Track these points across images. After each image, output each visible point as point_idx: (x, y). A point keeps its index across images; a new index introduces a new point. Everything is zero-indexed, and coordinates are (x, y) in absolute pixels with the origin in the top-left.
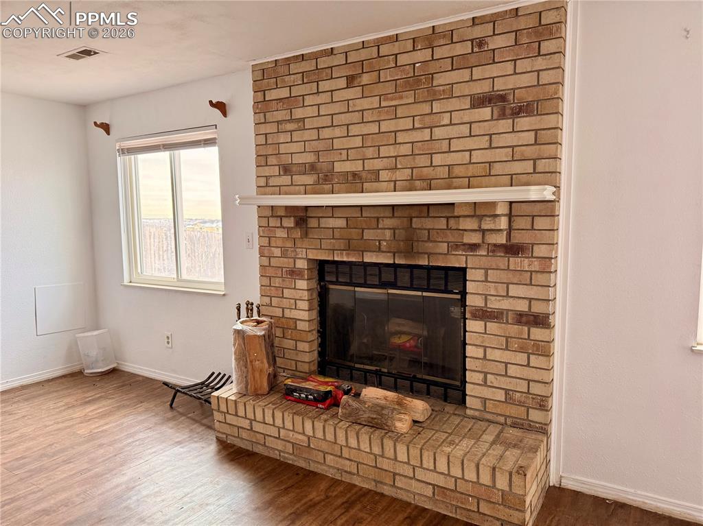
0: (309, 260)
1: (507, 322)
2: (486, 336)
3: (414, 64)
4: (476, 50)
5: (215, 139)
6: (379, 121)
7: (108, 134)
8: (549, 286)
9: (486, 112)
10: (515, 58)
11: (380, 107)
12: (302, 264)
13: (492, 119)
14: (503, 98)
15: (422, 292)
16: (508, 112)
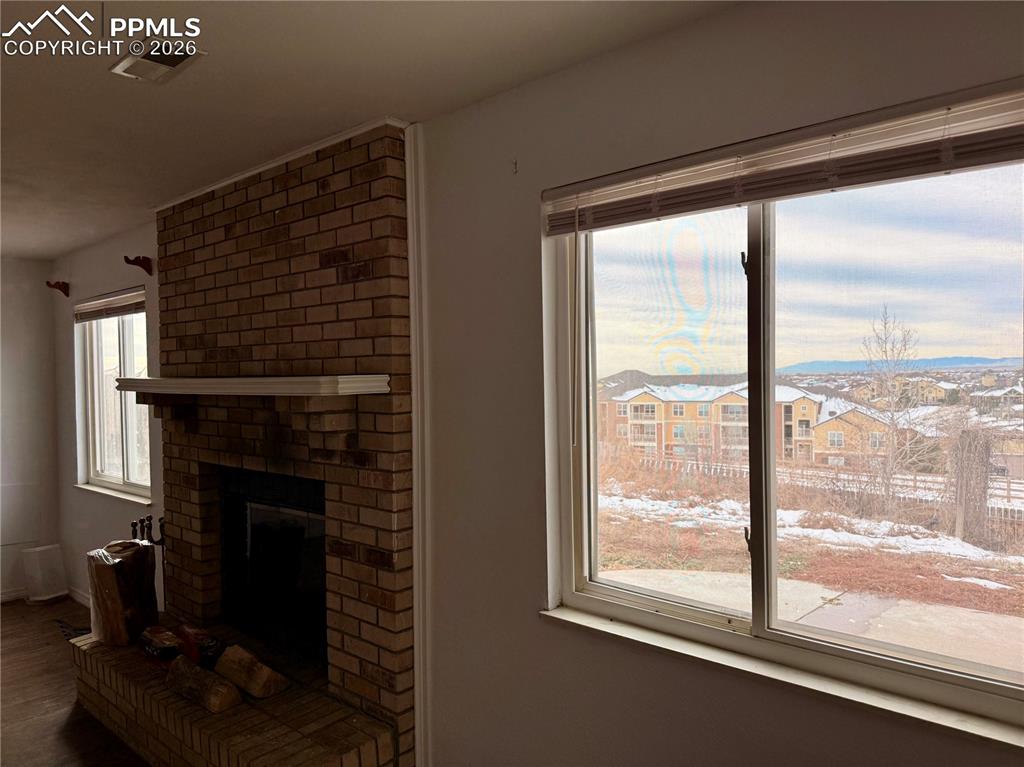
0: (201, 465)
1: (359, 562)
2: (341, 579)
3: (274, 212)
4: (321, 193)
5: (143, 302)
6: (250, 282)
7: (67, 295)
8: (391, 511)
9: (331, 274)
10: (351, 204)
11: (251, 265)
12: (195, 470)
13: (338, 284)
14: (344, 255)
15: (308, 512)
16: (350, 274)
